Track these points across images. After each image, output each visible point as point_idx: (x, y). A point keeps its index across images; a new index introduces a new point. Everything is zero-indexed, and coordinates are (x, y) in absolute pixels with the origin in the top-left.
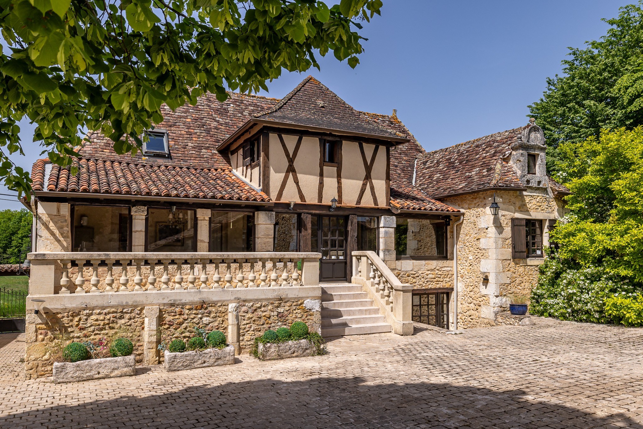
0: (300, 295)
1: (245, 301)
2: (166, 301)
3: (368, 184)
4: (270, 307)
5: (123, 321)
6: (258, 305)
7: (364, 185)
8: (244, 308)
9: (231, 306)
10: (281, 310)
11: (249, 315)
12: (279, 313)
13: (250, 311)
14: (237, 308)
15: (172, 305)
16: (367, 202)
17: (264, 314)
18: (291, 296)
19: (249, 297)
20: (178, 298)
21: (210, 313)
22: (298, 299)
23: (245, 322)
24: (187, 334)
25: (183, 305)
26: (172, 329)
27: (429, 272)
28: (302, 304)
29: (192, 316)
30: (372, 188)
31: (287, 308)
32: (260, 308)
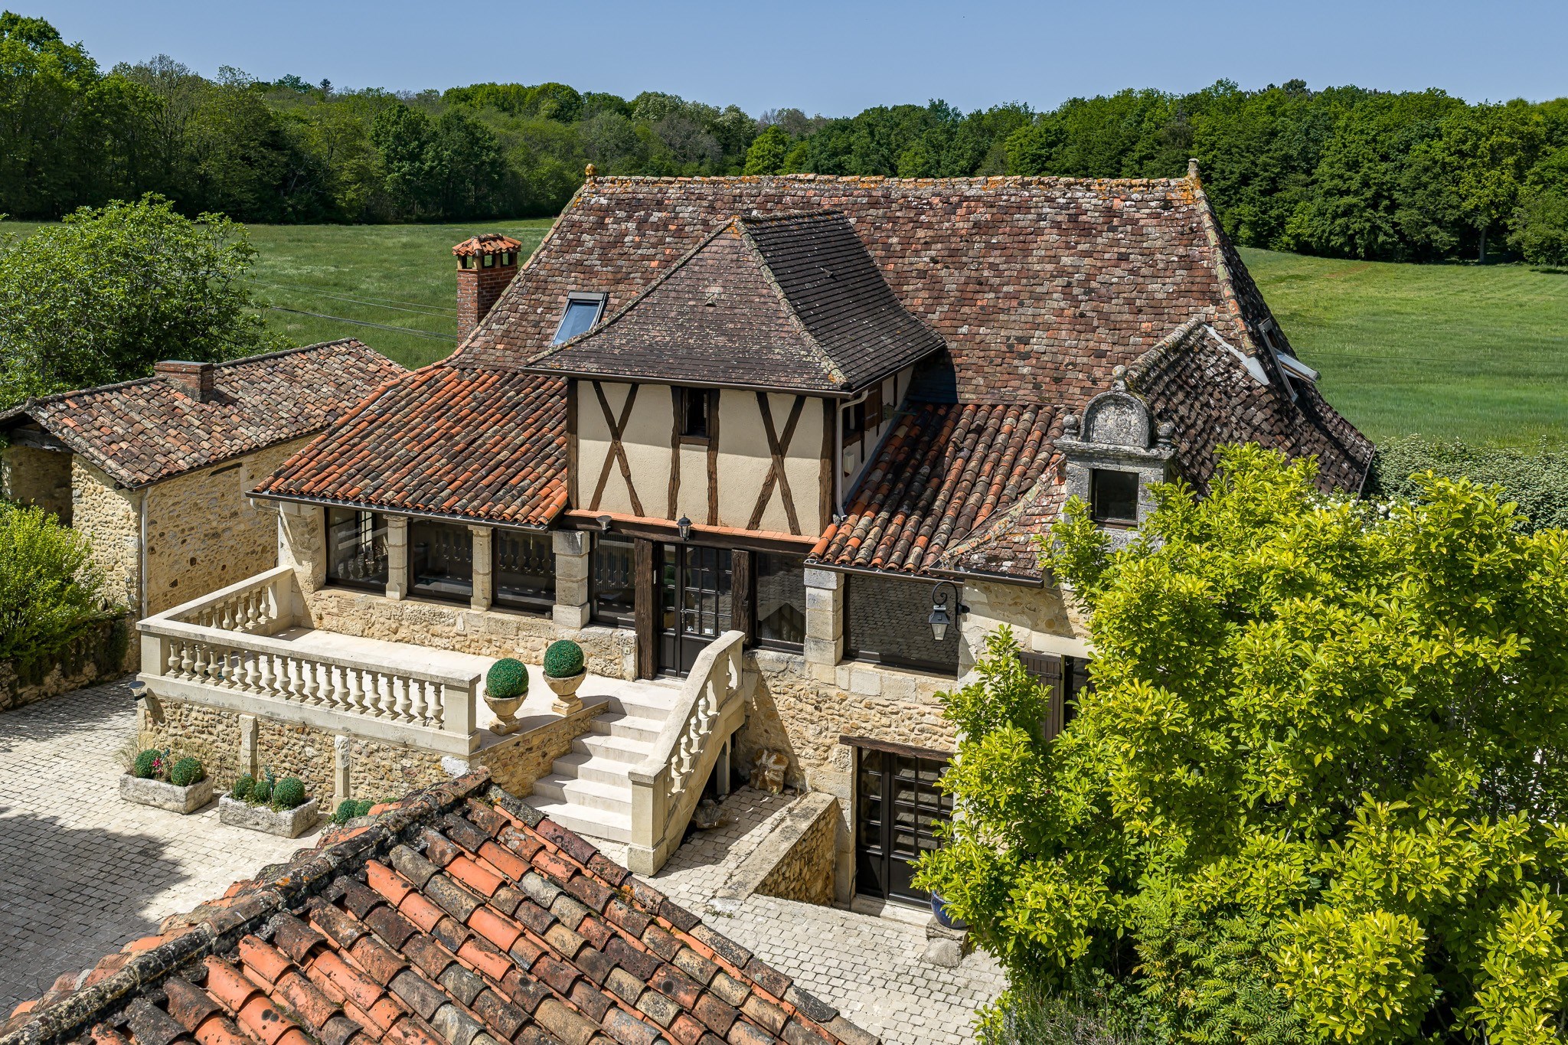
0: (435, 746)
1: (356, 735)
2: (263, 712)
3: (777, 483)
4: (392, 754)
5: (220, 727)
6: (375, 747)
7: (768, 486)
8: (356, 747)
9: (339, 738)
10: (406, 762)
11: (363, 759)
12: (403, 769)
13: (365, 752)
14: (345, 745)
15: (270, 719)
16: (774, 527)
17: (383, 763)
18: (420, 744)
19: (361, 732)
20: (276, 711)
21: (313, 741)
22: (434, 752)
23: (358, 768)
24: (287, 765)
25: (283, 723)
26: (270, 753)
28: (438, 760)
29: (293, 741)
30: (787, 495)
31: (416, 763)
32: (377, 751)
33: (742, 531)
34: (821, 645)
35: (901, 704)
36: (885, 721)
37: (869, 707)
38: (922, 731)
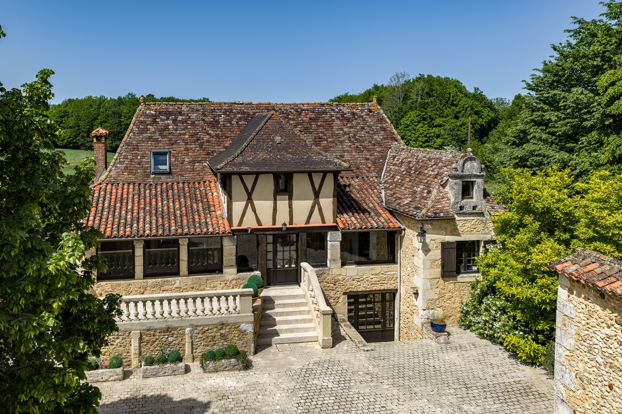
0: (237, 321)
1: (197, 326)
2: (144, 328)
3: (317, 206)
4: (215, 330)
6: (206, 329)
7: (313, 208)
8: (196, 331)
9: (188, 330)
10: (223, 331)
11: (200, 336)
12: (221, 334)
13: (201, 332)
14: (191, 332)
15: (148, 330)
16: (315, 221)
17: (211, 334)
18: (230, 322)
19: (199, 324)
20: (152, 325)
21: (173, 334)
22: (236, 324)
23: (197, 340)
24: (158, 348)
25: (155, 330)
26: (149, 345)
27: (374, 276)
28: (238, 327)
29: (161, 337)
30: (320, 210)
31: (227, 330)
32: (208, 330)
33: (303, 225)
34: (336, 261)
35: (365, 277)
36: (359, 284)
37: (353, 280)
38: (372, 284)
